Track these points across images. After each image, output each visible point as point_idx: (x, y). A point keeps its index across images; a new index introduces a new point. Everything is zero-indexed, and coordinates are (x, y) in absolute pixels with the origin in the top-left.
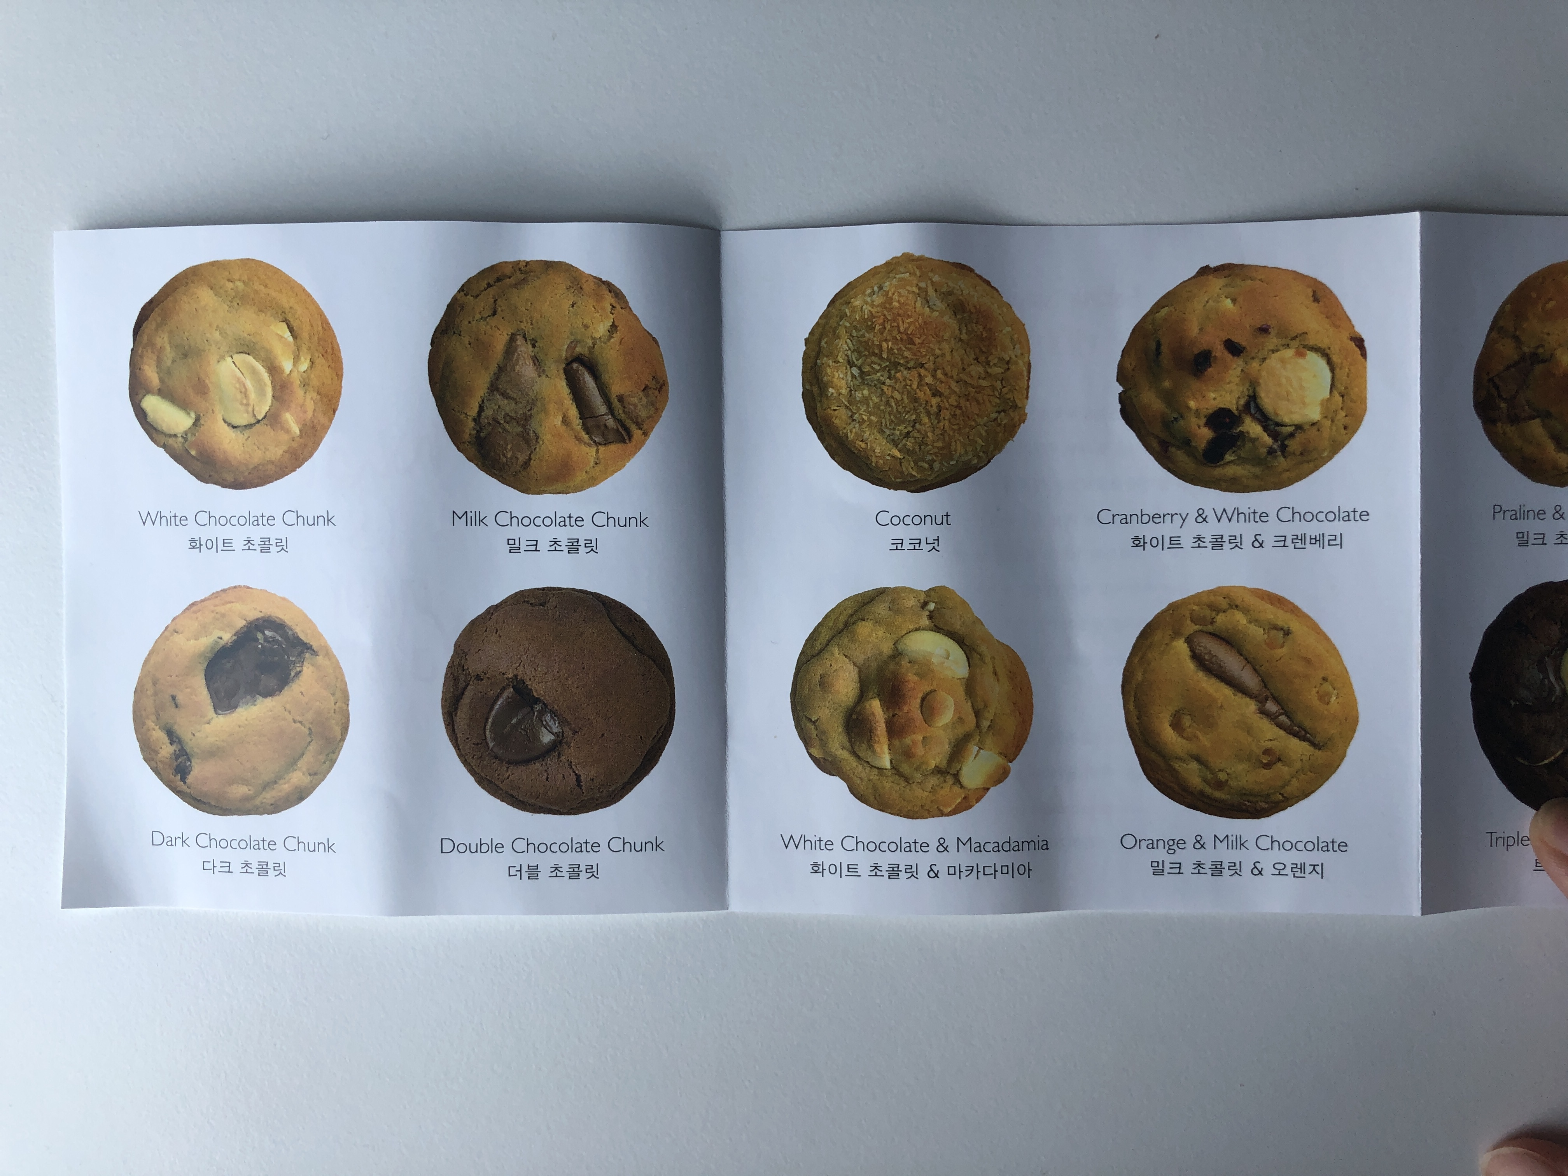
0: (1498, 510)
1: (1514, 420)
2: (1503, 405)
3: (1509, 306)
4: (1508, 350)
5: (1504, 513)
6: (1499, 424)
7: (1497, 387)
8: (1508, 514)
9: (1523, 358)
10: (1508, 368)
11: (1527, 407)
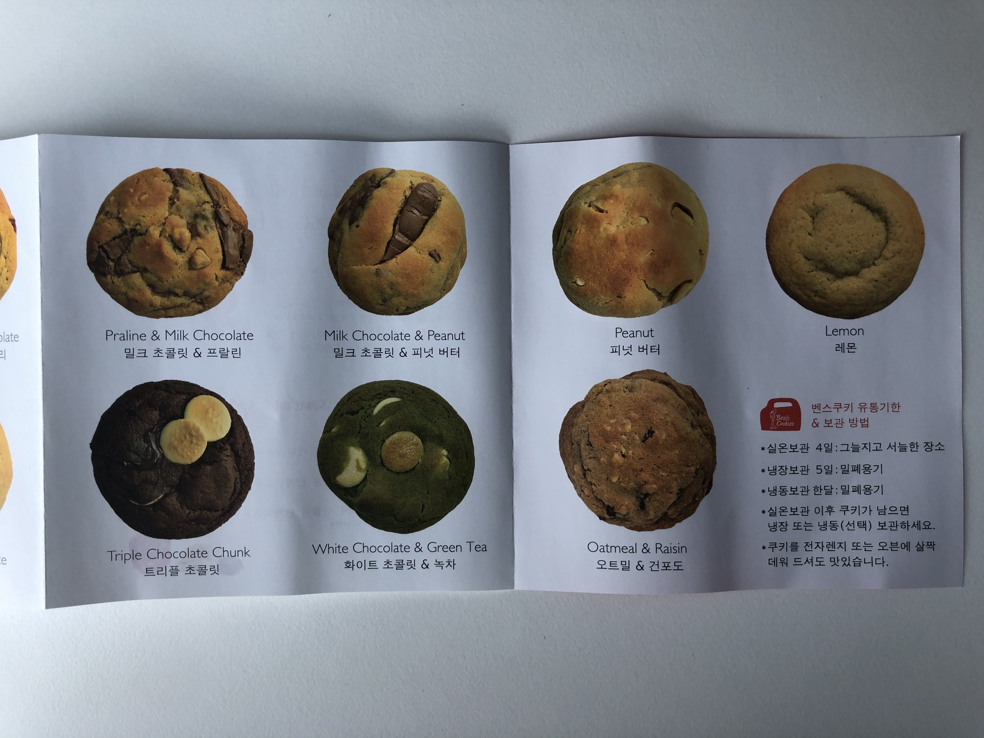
0: (109, 334)
1: (120, 273)
2: (111, 264)
3: (113, 197)
4: (113, 227)
5: (115, 335)
6: (109, 277)
7: (105, 251)
8: (118, 337)
9: (125, 232)
10: (114, 238)
11: (129, 265)
